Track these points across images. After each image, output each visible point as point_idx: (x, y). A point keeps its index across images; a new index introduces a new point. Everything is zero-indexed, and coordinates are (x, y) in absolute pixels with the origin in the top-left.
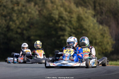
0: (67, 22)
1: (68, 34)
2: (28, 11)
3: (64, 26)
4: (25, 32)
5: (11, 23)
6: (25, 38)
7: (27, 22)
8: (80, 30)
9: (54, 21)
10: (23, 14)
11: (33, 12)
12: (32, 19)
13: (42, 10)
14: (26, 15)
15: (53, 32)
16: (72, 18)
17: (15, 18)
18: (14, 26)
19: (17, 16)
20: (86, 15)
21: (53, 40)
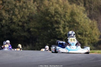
0: (62, 16)
1: (62, 26)
2: (28, 6)
3: (59, 19)
4: (25, 25)
5: (13, 17)
6: (26, 30)
7: (28, 17)
8: (72, 24)
9: (50, 15)
10: (24, 9)
11: (32, 8)
12: (32, 14)
13: (40, 6)
14: (26, 10)
15: (49, 25)
16: (66, 12)
17: (17, 13)
18: (16, 19)
19: (19, 11)
21: (49, 31)
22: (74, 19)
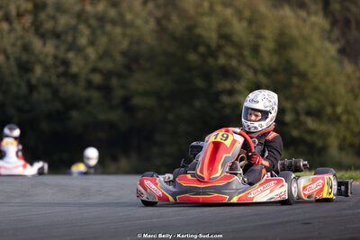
0: (247, 53)
3: (234, 63)
4: (114, 82)
5: (71, 55)
9: (202, 49)
11: (139, 22)
14: (118, 30)
15: (199, 83)
16: (260, 37)
17: (83, 41)
18: (81, 62)
19: (93, 33)
20: (306, 31)
21: (197, 104)
22: (288, 62)
